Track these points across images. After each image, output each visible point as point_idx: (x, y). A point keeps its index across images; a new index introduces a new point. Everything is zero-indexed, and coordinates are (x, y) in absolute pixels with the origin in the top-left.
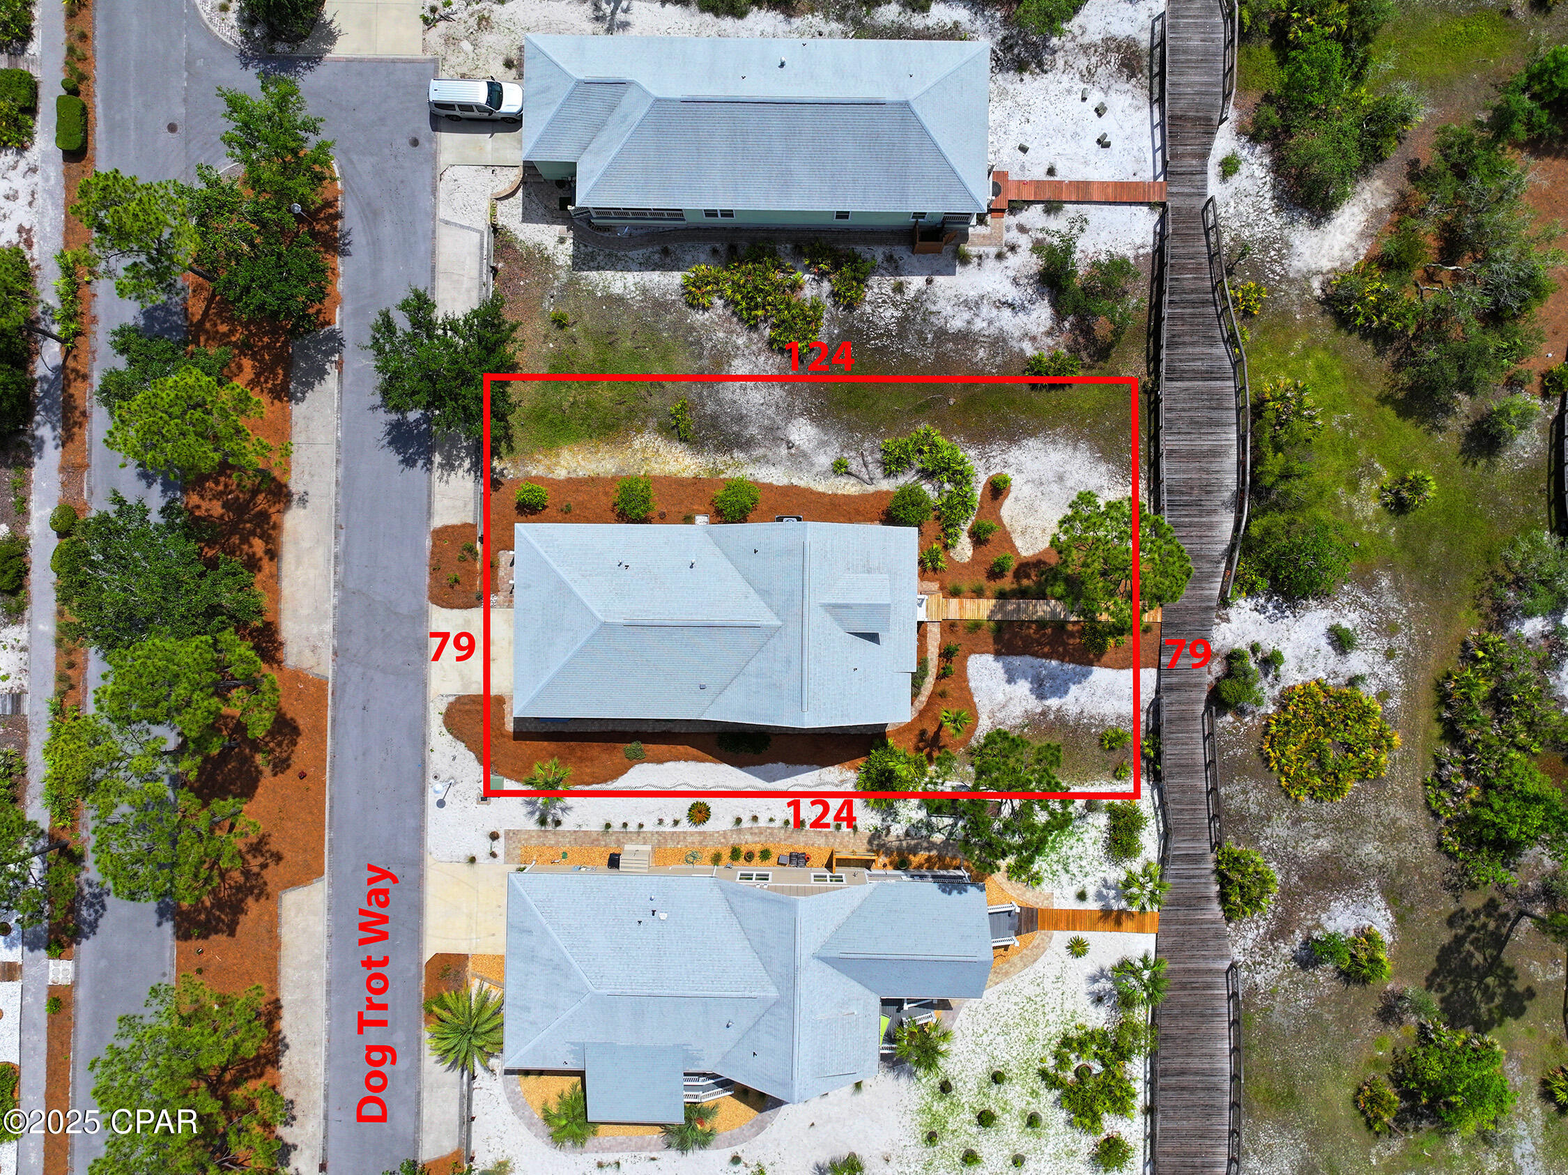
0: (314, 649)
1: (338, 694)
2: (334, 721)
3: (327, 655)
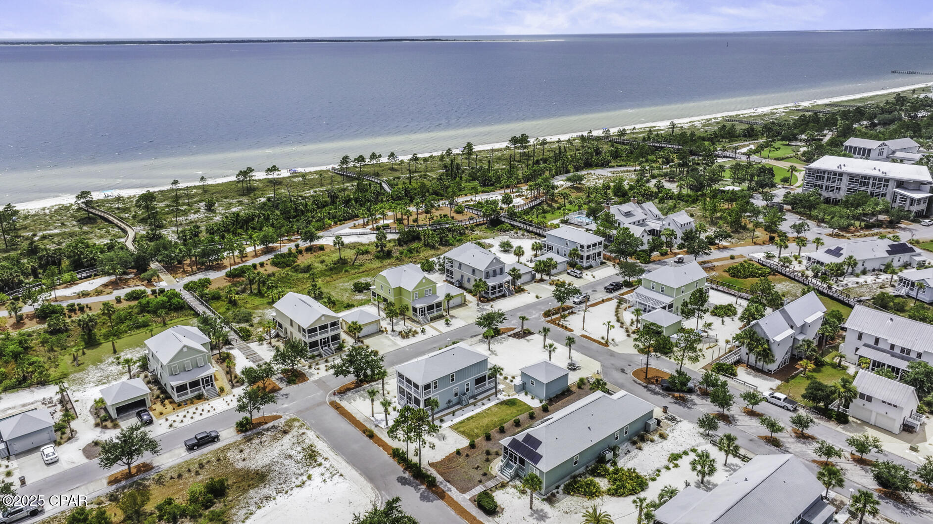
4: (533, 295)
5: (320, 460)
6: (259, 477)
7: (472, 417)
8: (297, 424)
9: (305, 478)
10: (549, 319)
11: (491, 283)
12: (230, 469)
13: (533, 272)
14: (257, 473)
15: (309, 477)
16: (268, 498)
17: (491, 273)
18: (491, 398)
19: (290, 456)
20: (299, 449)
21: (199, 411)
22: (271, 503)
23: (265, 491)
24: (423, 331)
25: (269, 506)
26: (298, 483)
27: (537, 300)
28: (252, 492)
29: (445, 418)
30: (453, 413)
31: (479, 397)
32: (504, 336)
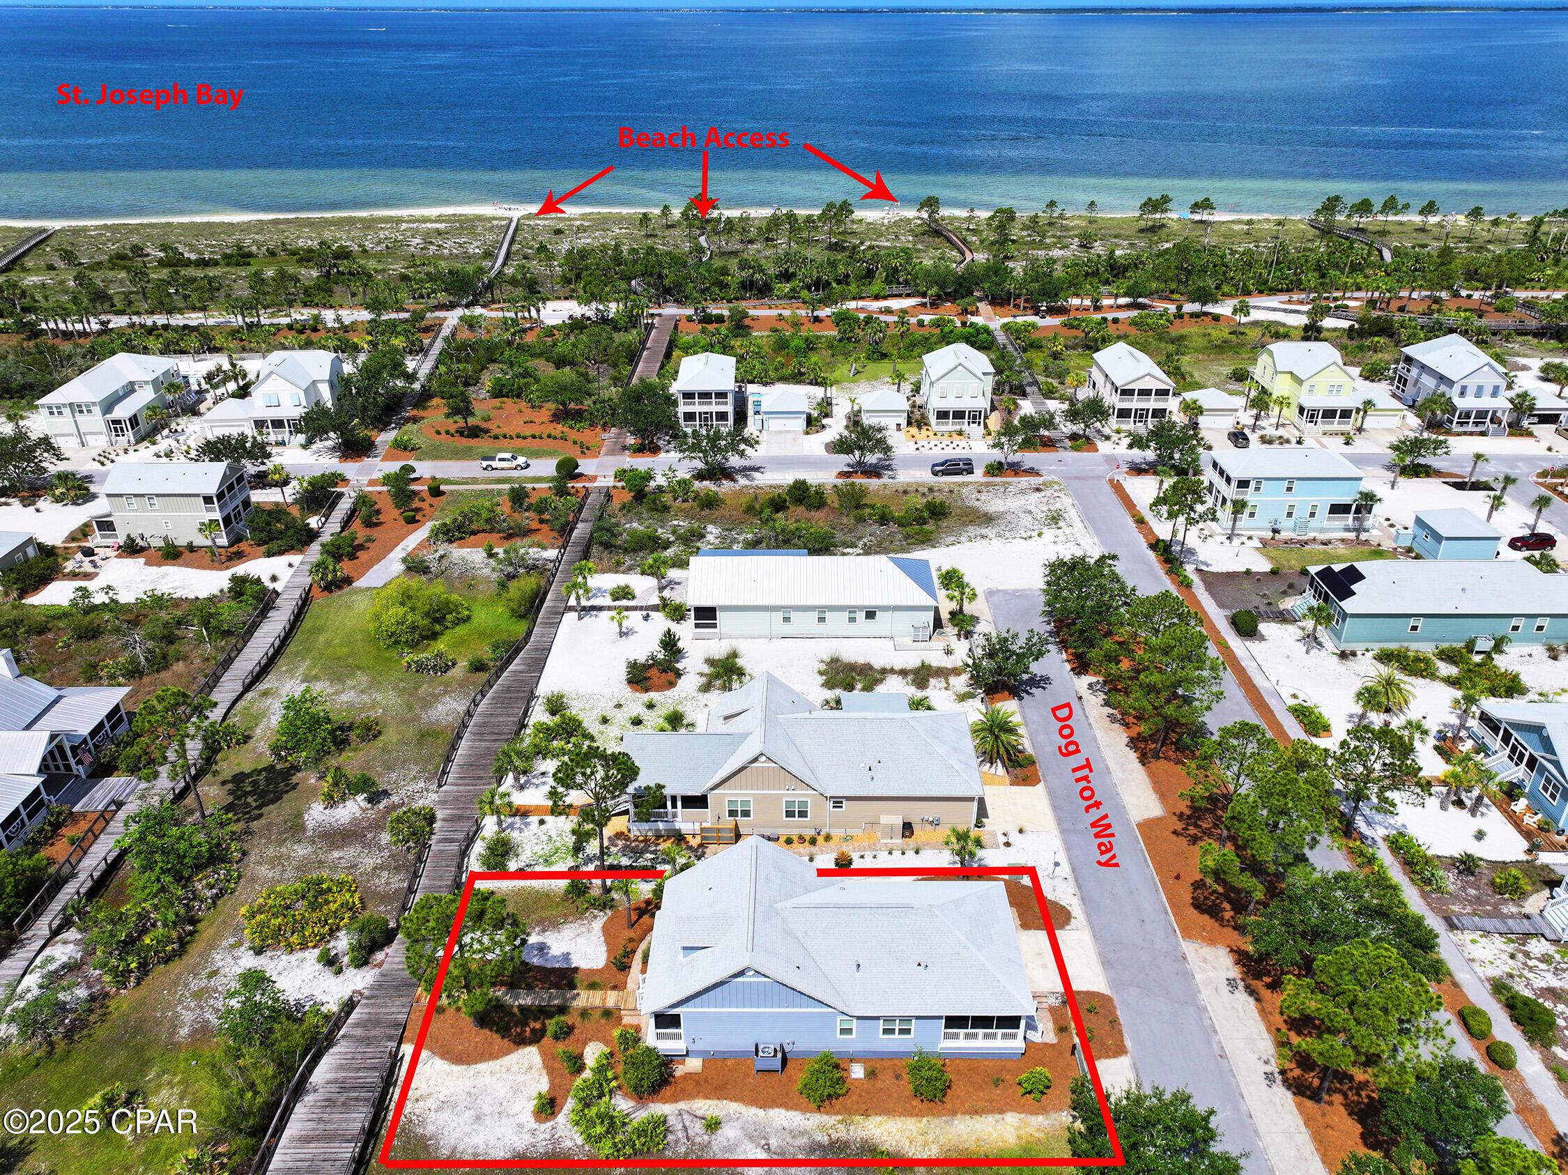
0: (1205, 960)
1: (1170, 931)
2: (1167, 913)
3: (1191, 956)
5: (1061, 524)
6: (988, 519)
8: (1056, 487)
9: (1034, 534)
12: (959, 503)
14: (986, 515)
15: (1040, 535)
16: (983, 537)
19: (1030, 512)
20: (1045, 509)
21: (954, 445)
22: (985, 542)
23: (984, 531)
25: (980, 543)
26: (1024, 535)
28: (970, 528)
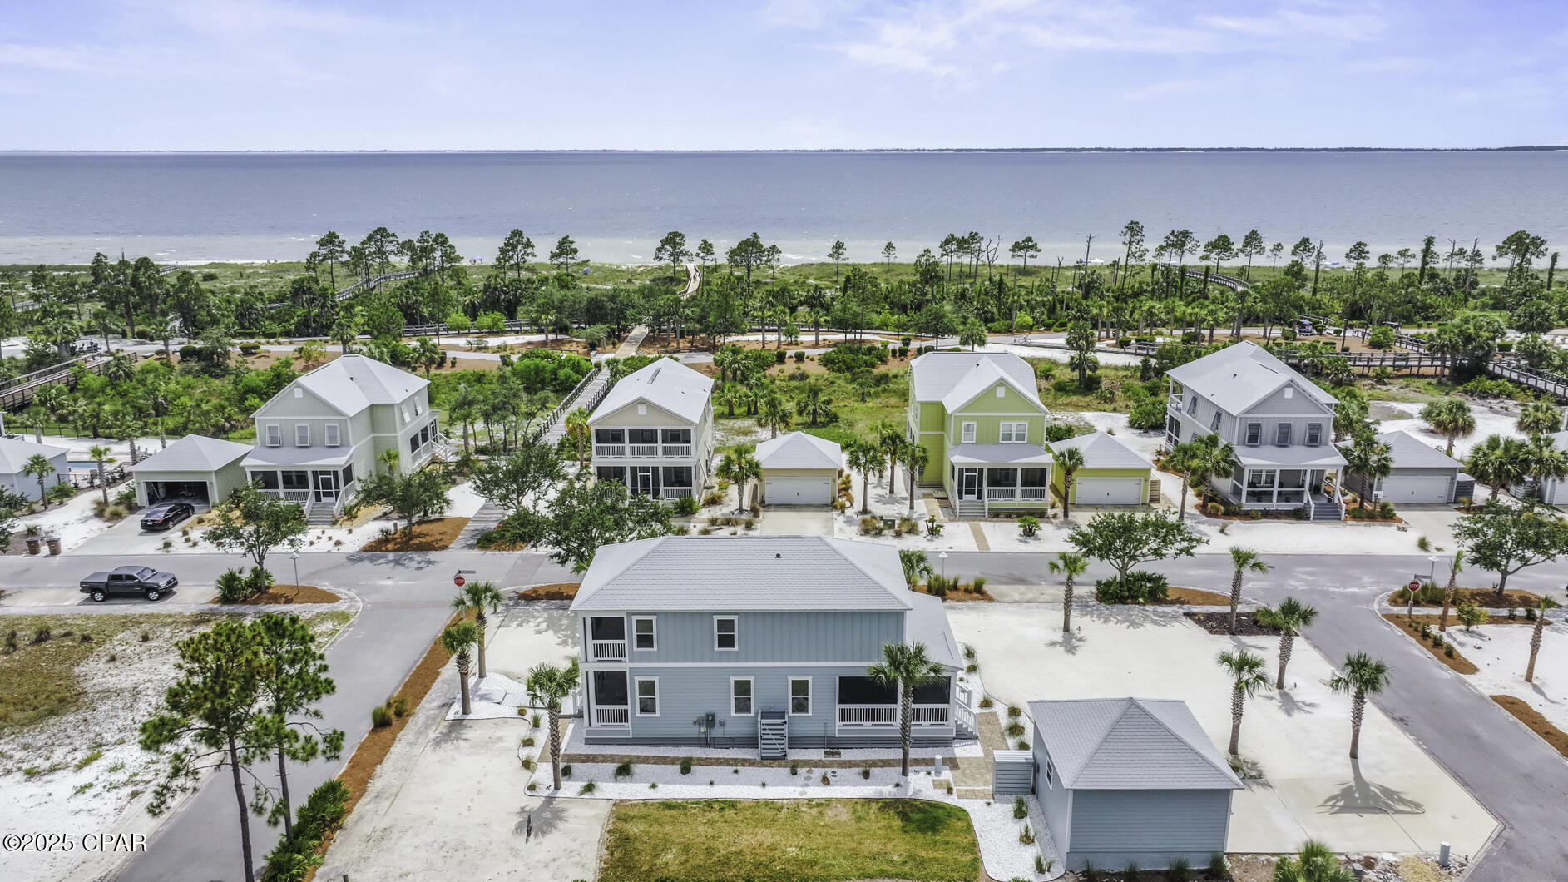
4: (1413, 536)
7: (732, 804)
10: (1403, 610)
11: (1251, 460)
13: (1463, 477)
17: (1268, 431)
18: (874, 771)
24: (934, 532)
27: (1418, 552)
29: (637, 768)
30: (686, 766)
31: (847, 755)
32: (1168, 609)
